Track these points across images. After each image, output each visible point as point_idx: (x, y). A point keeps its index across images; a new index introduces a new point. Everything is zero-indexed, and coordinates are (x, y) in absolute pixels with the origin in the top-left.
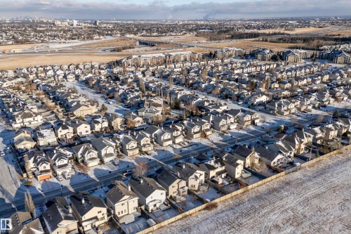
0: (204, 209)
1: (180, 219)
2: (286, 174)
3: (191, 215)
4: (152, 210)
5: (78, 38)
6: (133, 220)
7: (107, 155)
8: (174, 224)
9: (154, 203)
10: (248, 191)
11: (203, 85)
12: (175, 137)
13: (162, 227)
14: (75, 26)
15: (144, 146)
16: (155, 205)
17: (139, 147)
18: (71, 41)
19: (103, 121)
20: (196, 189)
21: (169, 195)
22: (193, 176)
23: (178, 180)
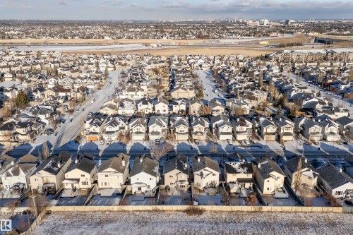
0: (184, 211)
1: (149, 211)
2: (344, 212)
3: (164, 211)
4: (135, 193)
5: (254, 36)
6: (110, 195)
7: (153, 133)
8: (138, 213)
9: (139, 186)
10: (262, 212)
11: (343, 87)
12: (238, 132)
13: (125, 211)
14: (265, 25)
15: (196, 133)
16: (140, 189)
17: (190, 132)
18: (247, 37)
19: (182, 104)
20: (201, 188)
21: (165, 185)
22: (199, 172)
23: (176, 171)
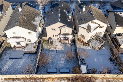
9: (18, 40)
20: (86, 41)
21: (48, 37)
22: (85, 26)
23: (59, 24)
